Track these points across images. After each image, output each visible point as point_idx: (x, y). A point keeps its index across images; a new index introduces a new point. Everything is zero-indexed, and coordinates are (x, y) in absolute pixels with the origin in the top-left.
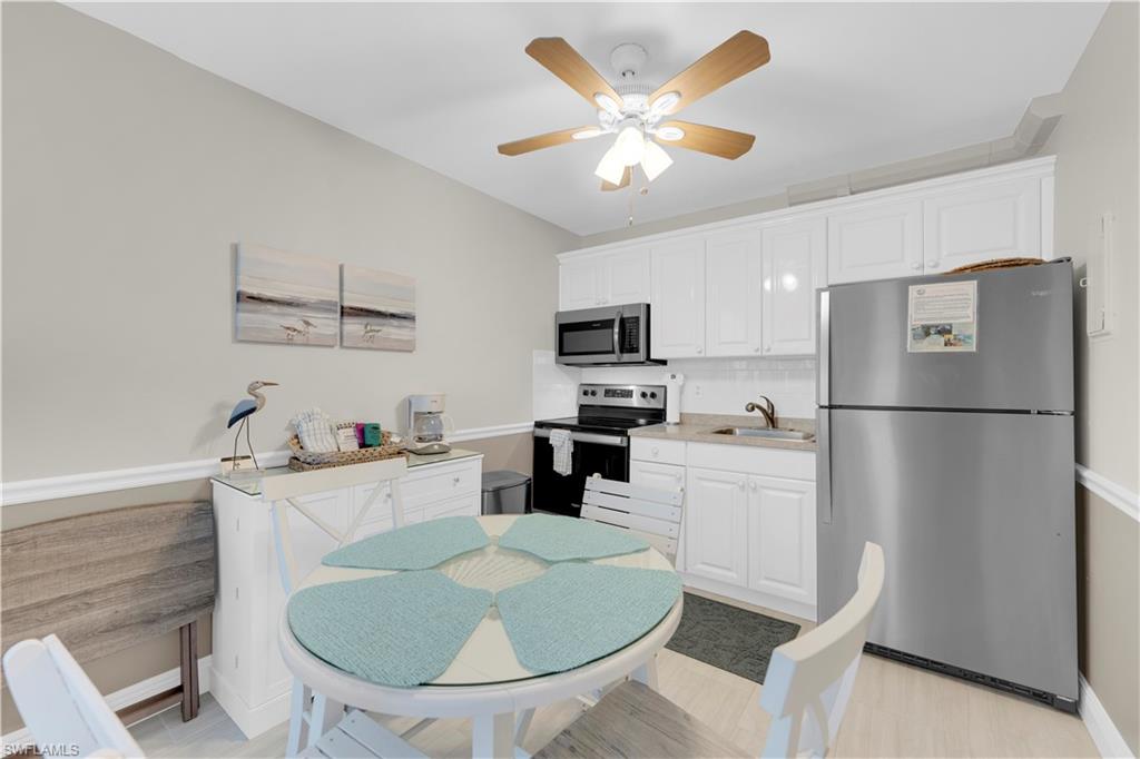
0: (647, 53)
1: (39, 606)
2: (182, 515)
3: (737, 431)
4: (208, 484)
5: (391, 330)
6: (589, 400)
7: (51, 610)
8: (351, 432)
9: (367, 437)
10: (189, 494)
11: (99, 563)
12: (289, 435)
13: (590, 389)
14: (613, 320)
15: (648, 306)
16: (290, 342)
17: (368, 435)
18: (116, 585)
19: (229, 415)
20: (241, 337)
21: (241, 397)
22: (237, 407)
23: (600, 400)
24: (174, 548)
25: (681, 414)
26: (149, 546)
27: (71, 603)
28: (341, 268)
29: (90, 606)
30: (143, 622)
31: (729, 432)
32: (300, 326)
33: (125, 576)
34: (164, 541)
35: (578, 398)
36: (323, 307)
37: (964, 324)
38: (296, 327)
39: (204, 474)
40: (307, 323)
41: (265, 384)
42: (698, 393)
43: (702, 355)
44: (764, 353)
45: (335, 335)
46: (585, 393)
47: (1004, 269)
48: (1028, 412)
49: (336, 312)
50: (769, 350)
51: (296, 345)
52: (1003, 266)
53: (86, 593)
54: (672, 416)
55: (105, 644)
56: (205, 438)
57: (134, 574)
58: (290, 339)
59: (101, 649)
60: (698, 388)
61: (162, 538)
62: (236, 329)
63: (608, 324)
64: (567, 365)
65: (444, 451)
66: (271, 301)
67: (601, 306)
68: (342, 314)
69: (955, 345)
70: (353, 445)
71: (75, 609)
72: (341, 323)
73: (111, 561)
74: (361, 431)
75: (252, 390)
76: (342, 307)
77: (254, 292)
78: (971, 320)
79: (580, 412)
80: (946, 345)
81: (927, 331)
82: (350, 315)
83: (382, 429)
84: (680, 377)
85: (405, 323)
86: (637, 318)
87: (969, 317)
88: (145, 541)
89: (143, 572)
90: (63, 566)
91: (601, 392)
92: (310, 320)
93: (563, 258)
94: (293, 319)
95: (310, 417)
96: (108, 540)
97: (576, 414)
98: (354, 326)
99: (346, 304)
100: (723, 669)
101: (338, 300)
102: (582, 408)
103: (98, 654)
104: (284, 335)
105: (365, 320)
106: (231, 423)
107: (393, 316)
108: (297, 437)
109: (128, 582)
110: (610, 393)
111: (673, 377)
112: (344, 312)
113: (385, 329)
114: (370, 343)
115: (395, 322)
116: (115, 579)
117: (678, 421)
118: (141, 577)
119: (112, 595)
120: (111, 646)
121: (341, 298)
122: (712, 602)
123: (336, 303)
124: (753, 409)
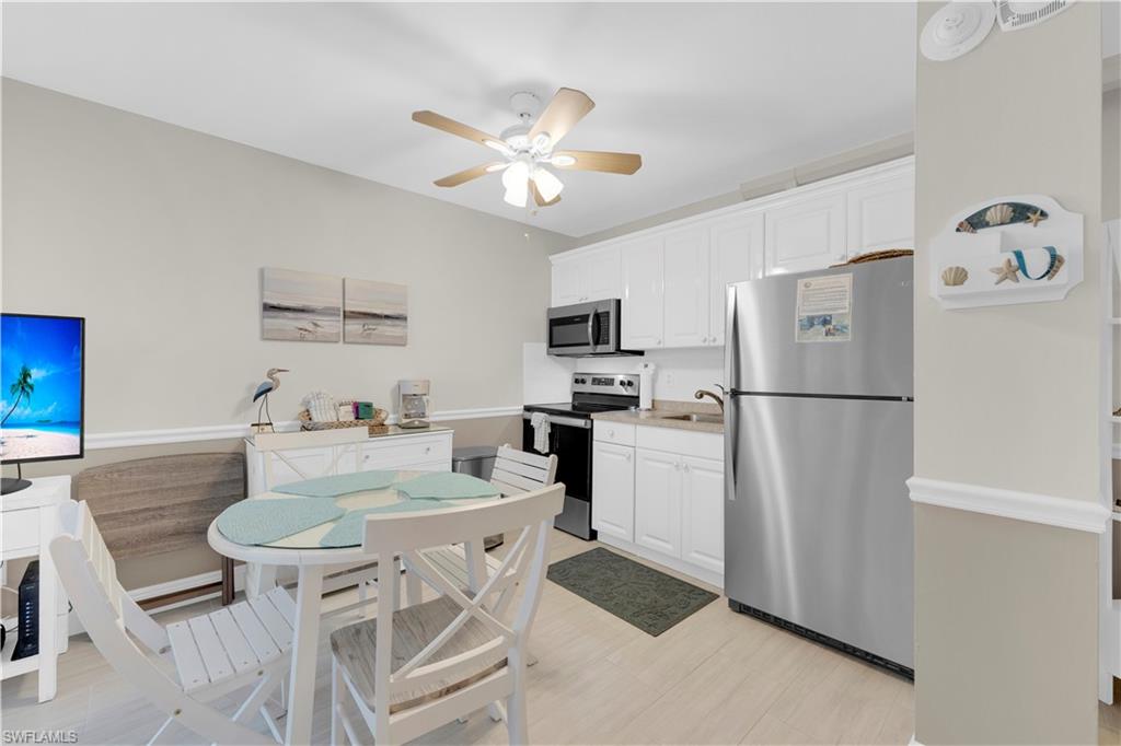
0: (538, 97)
1: (133, 513)
2: (223, 462)
3: (695, 417)
4: (243, 442)
5: (386, 329)
6: (581, 388)
7: (140, 516)
8: (350, 408)
9: (362, 411)
10: (230, 448)
11: (169, 489)
12: (303, 409)
13: (580, 377)
14: (588, 316)
15: (619, 302)
16: (302, 339)
17: (361, 411)
18: (179, 505)
19: (255, 392)
20: (267, 336)
21: (262, 380)
22: (261, 386)
23: (588, 388)
24: (215, 484)
25: (653, 401)
26: (200, 481)
27: (151, 513)
28: (344, 281)
29: (162, 517)
30: (195, 532)
31: (687, 418)
32: (310, 327)
33: (184, 500)
34: (211, 479)
35: (572, 386)
36: (328, 312)
37: (842, 314)
38: (307, 328)
39: (240, 434)
40: (316, 325)
41: (280, 371)
42: (669, 382)
43: (661, 346)
44: (712, 344)
45: (339, 333)
46: (577, 381)
47: (883, 261)
48: (899, 399)
49: (339, 315)
50: (715, 340)
51: (307, 341)
52: (880, 258)
53: (161, 508)
54: (645, 403)
55: (172, 543)
56: (240, 410)
57: (190, 499)
58: (302, 336)
59: (170, 546)
60: (669, 376)
61: (209, 477)
62: (263, 331)
63: (584, 318)
64: (558, 355)
65: (424, 427)
66: (287, 309)
67: (583, 302)
68: (345, 317)
69: (834, 335)
70: (352, 418)
71: (154, 517)
72: (344, 324)
73: (176, 489)
74: (357, 407)
75: (270, 375)
76: (344, 312)
77: (274, 302)
78: (847, 311)
79: (574, 399)
80: (827, 335)
81: (811, 322)
82: (350, 317)
83: (375, 406)
84: (652, 367)
85: (397, 322)
86: (608, 313)
87: (845, 308)
88: (197, 478)
89: (195, 498)
90: (147, 488)
91: (589, 381)
92: (319, 323)
93: (554, 258)
94: (304, 322)
95: (318, 396)
96: (174, 474)
97: (570, 401)
98: (354, 327)
99: (347, 309)
100: (623, 618)
101: (341, 306)
102: (576, 395)
103: (168, 549)
104: (298, 334)
105: (362, 322)
106: (256, 398)
107: (387, 317)
108: (308, 411)
109: (185, 504)
110: (597, 381)
111: (646, 366)
112: (347, 315)
113: (380, 328)
114: (367, 339)
115: (389, 322)
116: (178, 501)
117: (650, 407)
118: (196, 502)
119: (176, 511)
120: (175, 545)
121: (344, 306)
122: (649, 570)
123: (338, 309)
124: (701, 396)
